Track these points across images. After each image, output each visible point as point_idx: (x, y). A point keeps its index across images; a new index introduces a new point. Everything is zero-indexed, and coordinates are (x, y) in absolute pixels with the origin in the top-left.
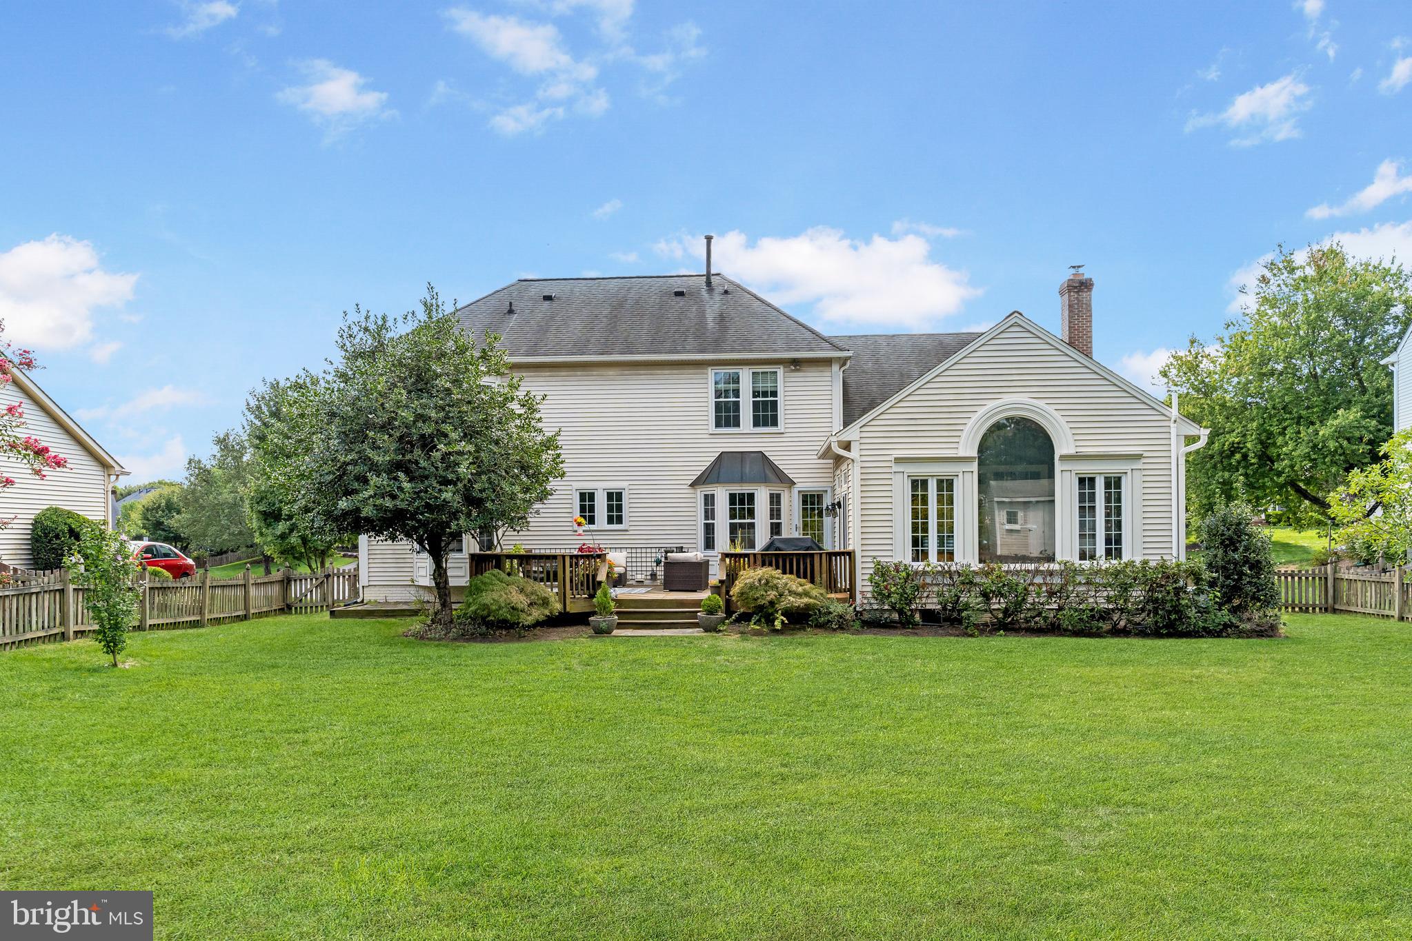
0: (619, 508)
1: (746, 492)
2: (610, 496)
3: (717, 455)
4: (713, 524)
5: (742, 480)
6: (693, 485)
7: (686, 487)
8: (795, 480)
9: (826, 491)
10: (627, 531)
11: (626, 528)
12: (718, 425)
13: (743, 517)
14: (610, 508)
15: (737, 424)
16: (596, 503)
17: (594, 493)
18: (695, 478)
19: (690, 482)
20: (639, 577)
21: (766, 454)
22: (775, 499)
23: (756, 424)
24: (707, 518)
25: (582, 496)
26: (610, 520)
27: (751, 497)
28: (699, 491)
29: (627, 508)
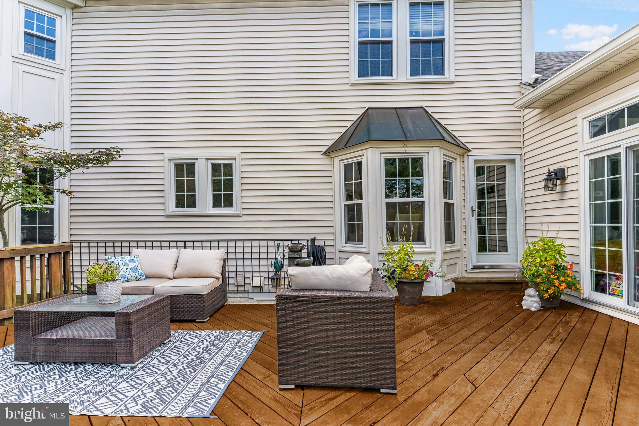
0: (229, 185)
1: (410, 156)
2: (216, 168)
3: (361, 112)
4: (360, 205)
5: (406, 139)
6: (327, 153)
7: (319, 155)
8: (470, 146)
9: (513, 161)
10: (238, 216)
11: (238, 212)
12: (362, 72)
13: (406, 195)
14: (216, 185)
15: (388, 72)
16: (196, 178)
17: (194, 165)
18: (330, 143)
19: (324, 149)
20: (257, 282)
21: (430, 110)
22: (447, 168)
23: (414, 72)
24: (349, 197)
25: (179, 168)
26: (217, 202)
27: (417, 162)
28: (336, 160)
29: (238, 184)
